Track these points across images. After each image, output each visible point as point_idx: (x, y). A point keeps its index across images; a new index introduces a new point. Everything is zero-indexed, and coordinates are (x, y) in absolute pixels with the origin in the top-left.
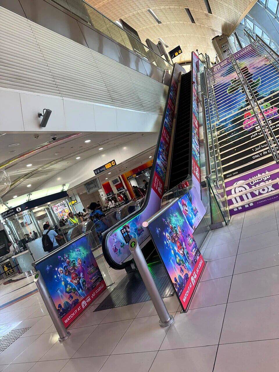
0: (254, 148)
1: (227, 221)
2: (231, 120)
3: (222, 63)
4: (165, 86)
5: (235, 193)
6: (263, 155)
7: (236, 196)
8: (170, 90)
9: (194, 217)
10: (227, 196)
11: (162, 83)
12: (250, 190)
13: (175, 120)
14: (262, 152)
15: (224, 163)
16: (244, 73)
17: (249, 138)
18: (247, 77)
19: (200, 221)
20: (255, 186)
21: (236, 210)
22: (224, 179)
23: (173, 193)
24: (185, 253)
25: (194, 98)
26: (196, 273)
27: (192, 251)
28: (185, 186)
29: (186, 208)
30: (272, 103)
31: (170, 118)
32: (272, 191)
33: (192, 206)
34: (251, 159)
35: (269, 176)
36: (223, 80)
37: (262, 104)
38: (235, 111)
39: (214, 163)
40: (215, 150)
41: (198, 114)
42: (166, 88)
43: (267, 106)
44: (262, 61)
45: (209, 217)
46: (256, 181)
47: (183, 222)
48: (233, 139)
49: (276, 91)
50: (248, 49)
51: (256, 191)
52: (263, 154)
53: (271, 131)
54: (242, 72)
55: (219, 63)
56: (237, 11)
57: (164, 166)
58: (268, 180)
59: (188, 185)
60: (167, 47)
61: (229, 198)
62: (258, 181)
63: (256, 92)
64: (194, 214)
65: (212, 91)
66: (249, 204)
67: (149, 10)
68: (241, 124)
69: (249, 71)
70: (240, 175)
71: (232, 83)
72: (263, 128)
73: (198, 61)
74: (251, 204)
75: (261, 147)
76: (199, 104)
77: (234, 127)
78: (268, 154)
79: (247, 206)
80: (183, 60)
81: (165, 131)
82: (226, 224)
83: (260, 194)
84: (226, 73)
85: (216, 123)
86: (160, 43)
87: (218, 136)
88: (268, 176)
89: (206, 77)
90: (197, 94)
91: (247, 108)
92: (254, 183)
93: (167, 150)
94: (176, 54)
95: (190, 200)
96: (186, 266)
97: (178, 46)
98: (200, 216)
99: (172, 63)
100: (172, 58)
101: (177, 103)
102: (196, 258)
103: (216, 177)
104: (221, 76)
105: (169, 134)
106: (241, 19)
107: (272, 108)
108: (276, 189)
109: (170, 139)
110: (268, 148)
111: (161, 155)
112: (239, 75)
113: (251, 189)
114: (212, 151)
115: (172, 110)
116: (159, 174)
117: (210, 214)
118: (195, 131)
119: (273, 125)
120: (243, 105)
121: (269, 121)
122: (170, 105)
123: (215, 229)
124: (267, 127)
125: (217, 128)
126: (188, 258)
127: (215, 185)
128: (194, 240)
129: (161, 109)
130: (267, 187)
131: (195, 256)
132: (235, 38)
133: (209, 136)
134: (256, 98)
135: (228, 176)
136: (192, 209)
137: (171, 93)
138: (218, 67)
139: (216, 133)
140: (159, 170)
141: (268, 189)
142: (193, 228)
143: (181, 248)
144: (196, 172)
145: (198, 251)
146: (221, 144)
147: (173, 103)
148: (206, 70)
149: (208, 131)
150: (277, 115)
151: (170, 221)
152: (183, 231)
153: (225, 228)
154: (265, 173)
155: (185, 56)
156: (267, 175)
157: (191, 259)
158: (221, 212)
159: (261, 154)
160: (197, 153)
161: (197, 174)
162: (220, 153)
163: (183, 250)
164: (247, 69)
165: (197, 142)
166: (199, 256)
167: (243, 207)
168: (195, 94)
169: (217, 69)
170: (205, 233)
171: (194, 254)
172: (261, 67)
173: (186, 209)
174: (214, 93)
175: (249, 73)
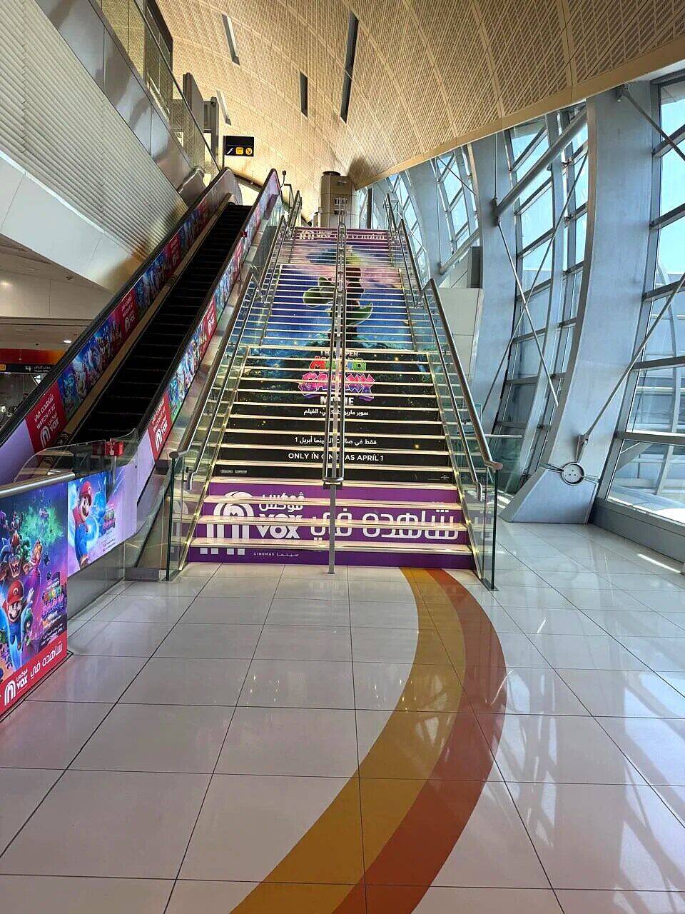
0: (300, 437)
1: (171, 572)
2: (283, 358)
3: (321, 232)
4: (180, 201)
5: (222, 514)
6: (310, 460)
7: (221, 521)
8: (186, 217)
9: (97, 534)
10: (202, 514)
11: (178, 190)
12: (252, 519)
13: (166, 289)
14: (310, 453)
15: (229, 438)
16: (351, 279)
17: (300, 412)
18: (349, 290)
19: (110, 549)
20: (267, 516)
21: (204, 551)
22: (213, 475)
23: (72, 455)
24: (23, 617)
25: (230, 267)
26: (28, 674)
27: (45, 617)
28: (112, 452)
29: (88, 508)
30: (369, 367)
31: (157, 279)
32: (293, 538)
33: (104, 507)
34: (283, 456)
35: (302, 507)
36: (305, 268)
37: (354, 358)
38: (300, 343)
39: (205, 429)
40: (221, 402)
41: (225, 306)
42: (183, 208)
43: (359, 366)
44: (391, 275)
45: (137, 546)
46: (274, 506)
47: (57, 538)
48: (270, 398)
49: (387, 348)
50: (379, 237)
51: (263, 526)
52: (310, 457)
53: (342, 419)
54: (348, 274)
55: (317, 229)
56: (391, 151)
57: (88, 382)
58: (296, 513)
59: (121, 453)
60: (228, 121)
61: (204, 520)
62: (276, 508)
63: (354, 330)
64: (101, 527)
65: (275, 277)
66: (236, 550)
67: (225, 18)
68: (299, 375)
69: (361, 281)
70: (247, 478)
71: (321, 285)
72: (332, 406)
73: (276, 196)
74: (241, 552)
75: (313, 439)
76: (237, 286)
77: (282, 374)
78: (320, 461)
79: (230, 552)
80: (248, 173)
81: (129, 300)
82: (167, 578)
83: (268, 536)
84: (319, 258)
85: (252, 347)
86: (213, 103)
87: (244, 375)
88: (299, 507)
89: (275, 241)
90: (242, 264)
91: (324, 352)
92: (267, 508)
93: (116, 347)
94: (239, 150)
95: (109, 490)
96: (8, 651)
97: (252, 136)
98: (115, 537)
99: (220, 163)
100: (225, 153)
101: (190, 254)
102: (48, 637)
103: (195, 462)
104: (308, 257)
105: (138, 312)
106: (392, 172)
107: (366, 375)
108: (302, 538)
109: (134, 325)
110: (322, 449)
111: (93, 351)
112: (338, 276)
113: (257, 519)
114: (215, 401)
115: (171, 262)
116: (65, 393)
117: (142, 541)
118: (200, 339)
119: (354, 410)
120: (321, 340)
121: (350, 399)
122: (170, 250)
123: (135, 580)
124: (339, 407)
125: (249, 357)
126: (25, 632)
127: (185, 479)
128: (64, 592)
129: (144, 244)
130: (288, 528)
131: (49, 632)
132: (367, 201)
133: (224, 366)
134: (346, 341)
135: (223, 471)
136: (102, 515)
137: (188, 225)
138: (310, 236)
139: (243, 368)
140: (68, 383)
141: (288, 531)
142: (80, 563)
143: (18, 602)
144: (159, 430)
145: (63, 622)
146: (241, 396)
147: (179, 248)
148: (283, 225)
149: (225, 355)
150: (368, 393)
151: (20, 524)
152: (46, 560)
153: (161, 586)
154: (297, 497)
155: (256, 167)
156: (299, 503)
157: (33, 636)
158: (169, 545)
159: (307, 456)
160: (181, 388)
161: (158, 435)
162: (232, 413)
163: (19, 607)
164: (359, 275)
165: (192, 366)
166: (59, 634)
167: (223, 550)
168: (236, 262)
169: (307, 238)
170: (107, 584)
171: (47, 626)
172: (382, 286)
173: (84, 510)
174: (277, 283)
175: (359, 285)
